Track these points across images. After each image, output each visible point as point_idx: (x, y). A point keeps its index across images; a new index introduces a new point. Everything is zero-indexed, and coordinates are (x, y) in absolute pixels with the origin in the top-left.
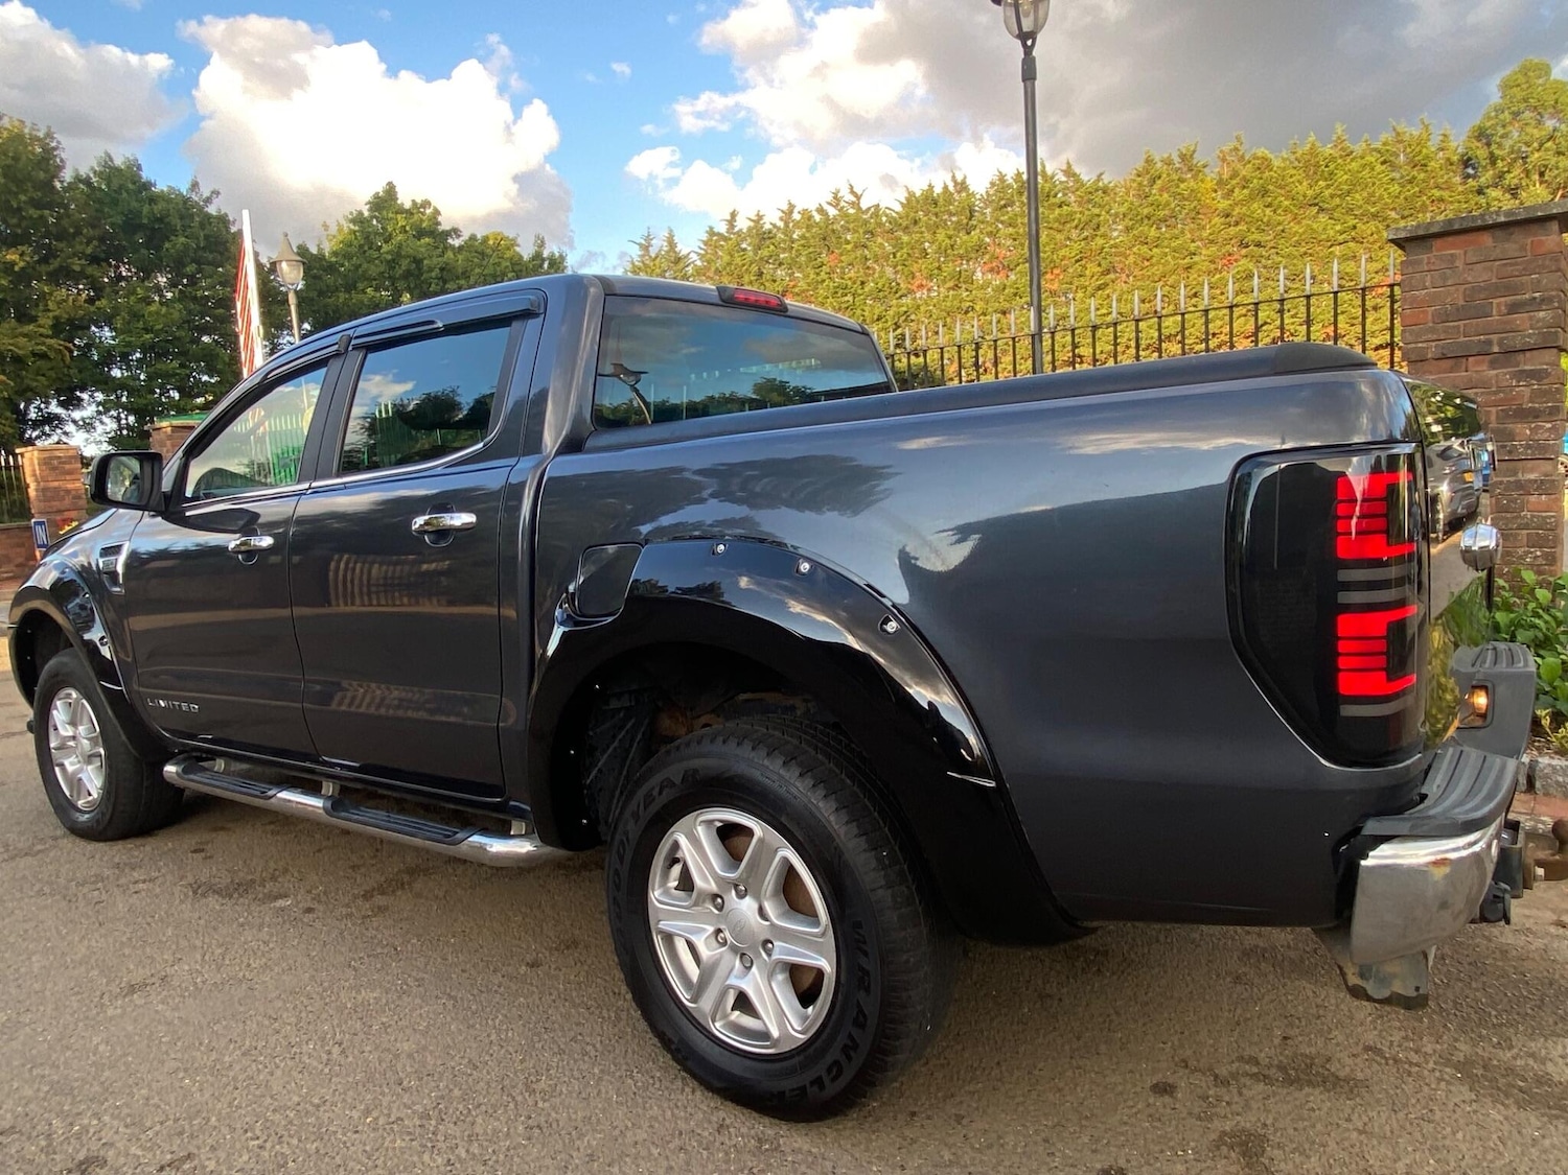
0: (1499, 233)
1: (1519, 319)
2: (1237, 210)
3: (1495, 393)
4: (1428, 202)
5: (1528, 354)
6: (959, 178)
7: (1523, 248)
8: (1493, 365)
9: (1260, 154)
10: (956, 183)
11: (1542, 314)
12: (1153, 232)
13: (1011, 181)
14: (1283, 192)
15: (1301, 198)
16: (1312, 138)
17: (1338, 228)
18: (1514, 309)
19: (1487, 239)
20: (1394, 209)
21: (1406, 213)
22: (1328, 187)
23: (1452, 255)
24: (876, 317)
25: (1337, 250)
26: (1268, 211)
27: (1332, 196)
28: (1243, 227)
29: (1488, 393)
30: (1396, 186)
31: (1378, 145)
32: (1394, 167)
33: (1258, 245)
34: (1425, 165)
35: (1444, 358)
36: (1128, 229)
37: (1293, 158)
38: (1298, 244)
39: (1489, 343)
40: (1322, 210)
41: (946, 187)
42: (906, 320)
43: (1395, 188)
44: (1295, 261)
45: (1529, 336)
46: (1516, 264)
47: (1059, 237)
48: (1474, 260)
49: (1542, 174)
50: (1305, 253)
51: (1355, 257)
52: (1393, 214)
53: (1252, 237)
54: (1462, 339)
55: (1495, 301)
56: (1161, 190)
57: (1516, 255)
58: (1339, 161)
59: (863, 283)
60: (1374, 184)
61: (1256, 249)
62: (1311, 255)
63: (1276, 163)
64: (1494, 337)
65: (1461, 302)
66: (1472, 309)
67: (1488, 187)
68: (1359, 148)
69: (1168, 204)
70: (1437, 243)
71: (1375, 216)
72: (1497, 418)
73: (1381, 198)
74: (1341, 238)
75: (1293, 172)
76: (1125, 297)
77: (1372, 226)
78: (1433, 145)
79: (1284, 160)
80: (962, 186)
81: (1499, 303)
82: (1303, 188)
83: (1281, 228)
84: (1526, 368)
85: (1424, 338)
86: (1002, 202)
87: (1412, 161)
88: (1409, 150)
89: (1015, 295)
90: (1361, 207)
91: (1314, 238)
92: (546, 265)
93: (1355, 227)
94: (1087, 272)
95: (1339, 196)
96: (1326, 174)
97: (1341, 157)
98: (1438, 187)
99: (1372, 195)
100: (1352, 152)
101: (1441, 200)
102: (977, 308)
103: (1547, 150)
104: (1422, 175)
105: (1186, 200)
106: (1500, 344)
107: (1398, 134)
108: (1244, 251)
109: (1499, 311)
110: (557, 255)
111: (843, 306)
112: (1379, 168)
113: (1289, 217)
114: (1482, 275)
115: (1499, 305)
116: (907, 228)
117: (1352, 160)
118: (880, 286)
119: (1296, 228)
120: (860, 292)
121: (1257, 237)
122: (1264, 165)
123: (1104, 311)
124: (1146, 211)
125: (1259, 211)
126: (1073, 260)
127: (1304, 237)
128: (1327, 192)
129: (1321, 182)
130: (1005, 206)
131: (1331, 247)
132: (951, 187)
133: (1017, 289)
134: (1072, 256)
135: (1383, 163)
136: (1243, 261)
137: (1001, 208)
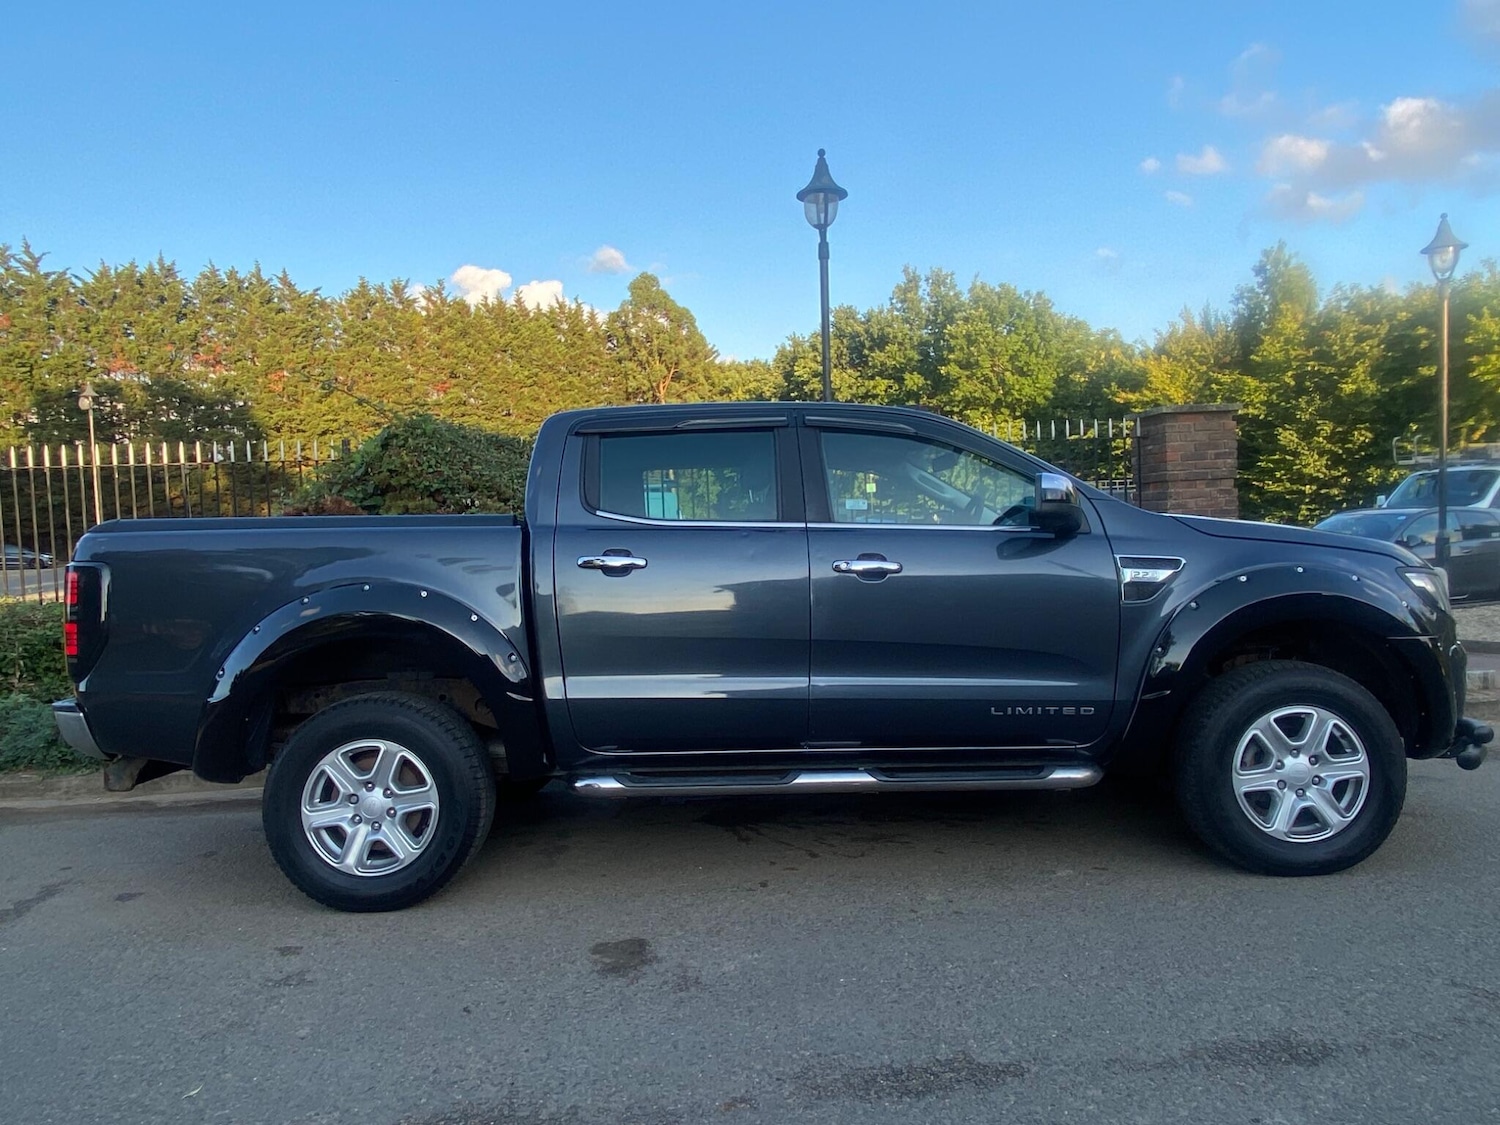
2: (448, 344)
4: (586, 364)
6: (167, 263)
9: (460, 301)
10: (162, 267)
11: (1229, 461)
12: (373, 352)
13: (224, 276)
14: (481, 337)
15: (496, 345)
17: (526, 373)
20: (564, 365)
21: (572, 369)
22: (515, 339)
25: (526, 390)
26: (471, 350)
27: (519, 347)
28: (452, 360)
30: (564, 347)
32: (560, 331)
34: (581, 335)
38: (496, 381)
41: (151, 270)
43: (563, 349)
44: (495, 396)
47: (285, 341)
50: (503, 390)
51: (539, 398)
52: (563, 369)
53: (459, 371)
56: (378, 315)
58: (521, 319)
60: (548, 343)
61: (463, 380)
62: (507, 392)
63: (472, 311)
66: (1198, 455)
67: (625, 360)
68: (533, 312)
69: (385, 329)
71: (551, 367)
73: (555, 354)
74: (528, 382)
75: (487, 321)
77: (549, 376)
78: (585, 319)
80: (170, 272)
82: (496, 336)
83: (482, 366)
86: (216, 297)
87: (573, 330)
88: (570, 321)
89: (237, 391)
90: (540, 359)
91: (507, 378)
93: (536, 375)
95: (524, 348)
96: (513, 329)
97: (521, 316)
98: (590, 353)
99: (548, 351)
100: (529, 314)
101: (595, 364)
104: (580, 342)
108: (454, 381)
112: (550, 331)
113: (489, 358)
116: (101, 302)
117: (530, 320)
119: (494, 369)
121: (462, 370)
122: (463, 310)
123: (330, 417)
125: (465, 350)
126: (301, 366)
127: (501, 376)
128: (515, 342)
129: (509, 334)
130: (218, 300)
131: (521, 388)
132: (157, 271)
133: (238, 385)
134: (299, 360)
135: (553, 327)
136: (456, 390)
137: (213, 302)
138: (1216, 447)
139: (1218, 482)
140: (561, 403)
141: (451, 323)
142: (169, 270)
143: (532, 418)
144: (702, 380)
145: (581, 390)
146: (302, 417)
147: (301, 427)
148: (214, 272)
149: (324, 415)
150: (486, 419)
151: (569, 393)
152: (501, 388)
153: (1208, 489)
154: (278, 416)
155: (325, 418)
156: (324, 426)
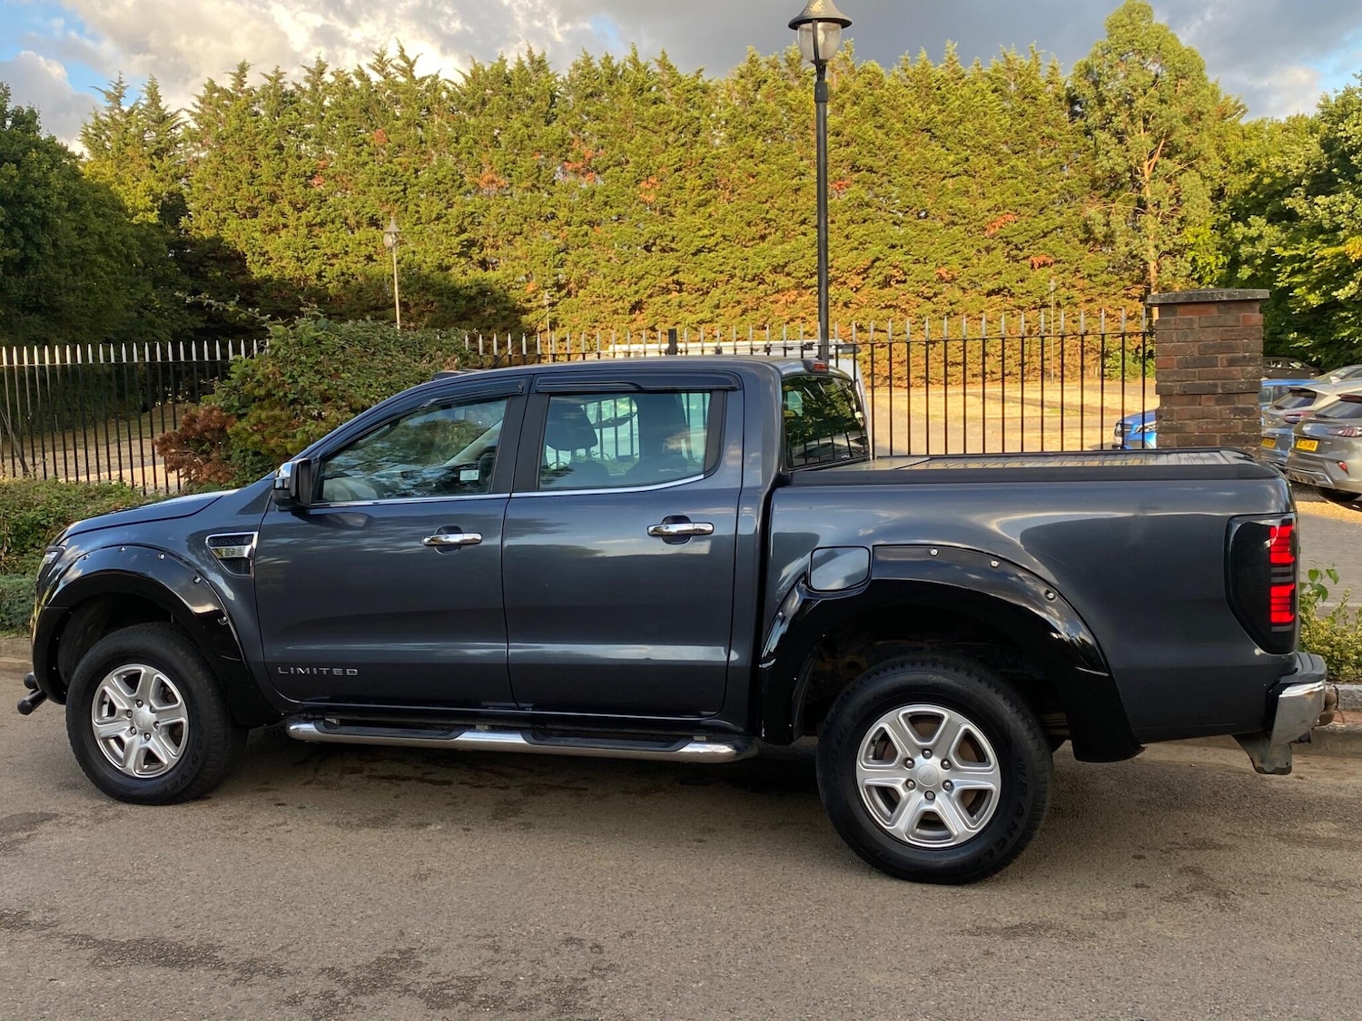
0: (1222, 307)
1: (1236, 370)
3: (1220, 423)
4: (1038, 139)
5: (1241, 396)
6: (537, 54)
7: (1237, 320)
8: (1218, 402)
9: (871, 68)
10: (532, 61)
11: (1250, 369)
12: (759, 146)
13: (598, 65)
14: (895, 113)
15: (913, 122)
16: (923, 55)
17: (951, 158)
18: (1232, 363)
19: (1214, 310)
20: (1006, 143)
21: (1018, 148)
22: (940, 111)
23: (1191, 319)
24: (434, 216)
25: (949, 183)
26: (880, 133)
27: (944, 123)
28: (853, 149)
29: (1215, 423)
30: (1007, 118)
31: (988, 70)
32: (1005, 96)
33: (871, 170)
34: (1035, 99)
35: (1185, 394)
36: (732, 139)
37: (904, 75)
38: (910, 173)
39: (1215, 386)
40: (934, 136)
41: (520, 64)
42: (472, 223)
43: (1006, 121)
44: (908, 192)
45: (1242, 383)
46: (1234, 331)
47: (656, 139)
48: (1206, 324)
49: (1146, 121)
50: (918, 184)
51: (968, 192)
52: (1005, 149)
53: (864, 162)
54: (1197, 382)
55: (1220, 356)
56: (767, 96)
57: (1234, 324)
58: (952, 84)
59: (417, 171)
60: (985, 114)
61: (868, 174)
62: (924, 187)
63: (888, 80)
64: (1219, 382)
65: (1197, 354)
66: (1204, 361)
67: (1095, 129)
68: (970, 72)
69: (774, 114)
70: (1180, 309)
71: (987, 148)
72: (1221, 441)
73: (993, 130)
74: (954, 170)
75: (906, 91)
76: (729, 217)
77: (983, 160)
78: (1043, 76)
79: (897, 77)
80: (540, 65)
81: (1222, 358)
82: (915, 111)
83: (893, 153)
84: (1240, 406)
85: (1171, 379)
86: (590, 90)
87: (1022, 92)
88: (1019, 80)
89: (606, 204)
90: (973, 138)
91: (927, 170)
92: (9, 123)
93: (967, 160)
94: (687, 184)
95: (952, 123)
96: (938, 99)
97: (953, 80)
98: (1046, 122)
99: (983, 126)
100: (964, 76)
101: (1051, 137)
102: (561, 215)
103: (1152, 96)
104: (1032, 109)
105: (795, 111)
106: (1223, 388)
107: (1009, 61)
108: (856, 176)
109: (1222, 364)
110: (26, 110)
111: (393, 197)
112: (991, 96)
113: (903, 142)
114: (1210, 337)
115: (1222, 359)
116: (472, 108)
117: (964, 84)
118: (439, 176)
119: (909, 155)
120: (413, 180)
121: (868, 161)
122: (874, 82)
123: (706, 232)
124: (751, 119)
125: (871, 133)
126: (672, 169)
127: (917, 166)
128: (939, 118)
129: (933, 106)
130: (591, 95)
131: (943, 179)
132: (527, 64)
133: (608, 197)
134: (670, 163)
135: (994, 91)
136: (854, 187)
137: (587, 97)
138: (1230, 349)
139: (1236, 398)
140: (997, 197)
141: (857, 98)
142: (540, 62)
143: (956, 219)
144: (1212, 152)
145: (1027, 177)
146: (675, 233)
147: (673, 245)
148: (588, 61)
149: (699, 229)
150: (895, 223)
151: (1011, 181)
152: (916, 180)
153: (1218, 408)
154: (649, 232)
155: (700, 233)
156: (698, 243)
